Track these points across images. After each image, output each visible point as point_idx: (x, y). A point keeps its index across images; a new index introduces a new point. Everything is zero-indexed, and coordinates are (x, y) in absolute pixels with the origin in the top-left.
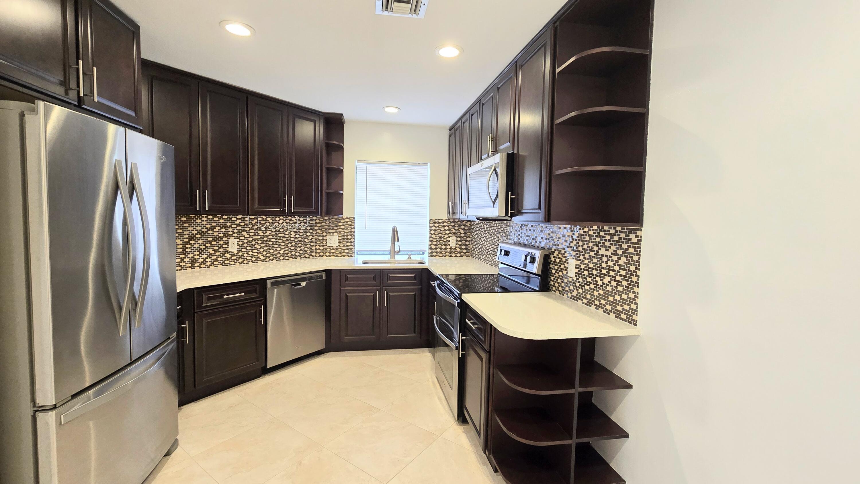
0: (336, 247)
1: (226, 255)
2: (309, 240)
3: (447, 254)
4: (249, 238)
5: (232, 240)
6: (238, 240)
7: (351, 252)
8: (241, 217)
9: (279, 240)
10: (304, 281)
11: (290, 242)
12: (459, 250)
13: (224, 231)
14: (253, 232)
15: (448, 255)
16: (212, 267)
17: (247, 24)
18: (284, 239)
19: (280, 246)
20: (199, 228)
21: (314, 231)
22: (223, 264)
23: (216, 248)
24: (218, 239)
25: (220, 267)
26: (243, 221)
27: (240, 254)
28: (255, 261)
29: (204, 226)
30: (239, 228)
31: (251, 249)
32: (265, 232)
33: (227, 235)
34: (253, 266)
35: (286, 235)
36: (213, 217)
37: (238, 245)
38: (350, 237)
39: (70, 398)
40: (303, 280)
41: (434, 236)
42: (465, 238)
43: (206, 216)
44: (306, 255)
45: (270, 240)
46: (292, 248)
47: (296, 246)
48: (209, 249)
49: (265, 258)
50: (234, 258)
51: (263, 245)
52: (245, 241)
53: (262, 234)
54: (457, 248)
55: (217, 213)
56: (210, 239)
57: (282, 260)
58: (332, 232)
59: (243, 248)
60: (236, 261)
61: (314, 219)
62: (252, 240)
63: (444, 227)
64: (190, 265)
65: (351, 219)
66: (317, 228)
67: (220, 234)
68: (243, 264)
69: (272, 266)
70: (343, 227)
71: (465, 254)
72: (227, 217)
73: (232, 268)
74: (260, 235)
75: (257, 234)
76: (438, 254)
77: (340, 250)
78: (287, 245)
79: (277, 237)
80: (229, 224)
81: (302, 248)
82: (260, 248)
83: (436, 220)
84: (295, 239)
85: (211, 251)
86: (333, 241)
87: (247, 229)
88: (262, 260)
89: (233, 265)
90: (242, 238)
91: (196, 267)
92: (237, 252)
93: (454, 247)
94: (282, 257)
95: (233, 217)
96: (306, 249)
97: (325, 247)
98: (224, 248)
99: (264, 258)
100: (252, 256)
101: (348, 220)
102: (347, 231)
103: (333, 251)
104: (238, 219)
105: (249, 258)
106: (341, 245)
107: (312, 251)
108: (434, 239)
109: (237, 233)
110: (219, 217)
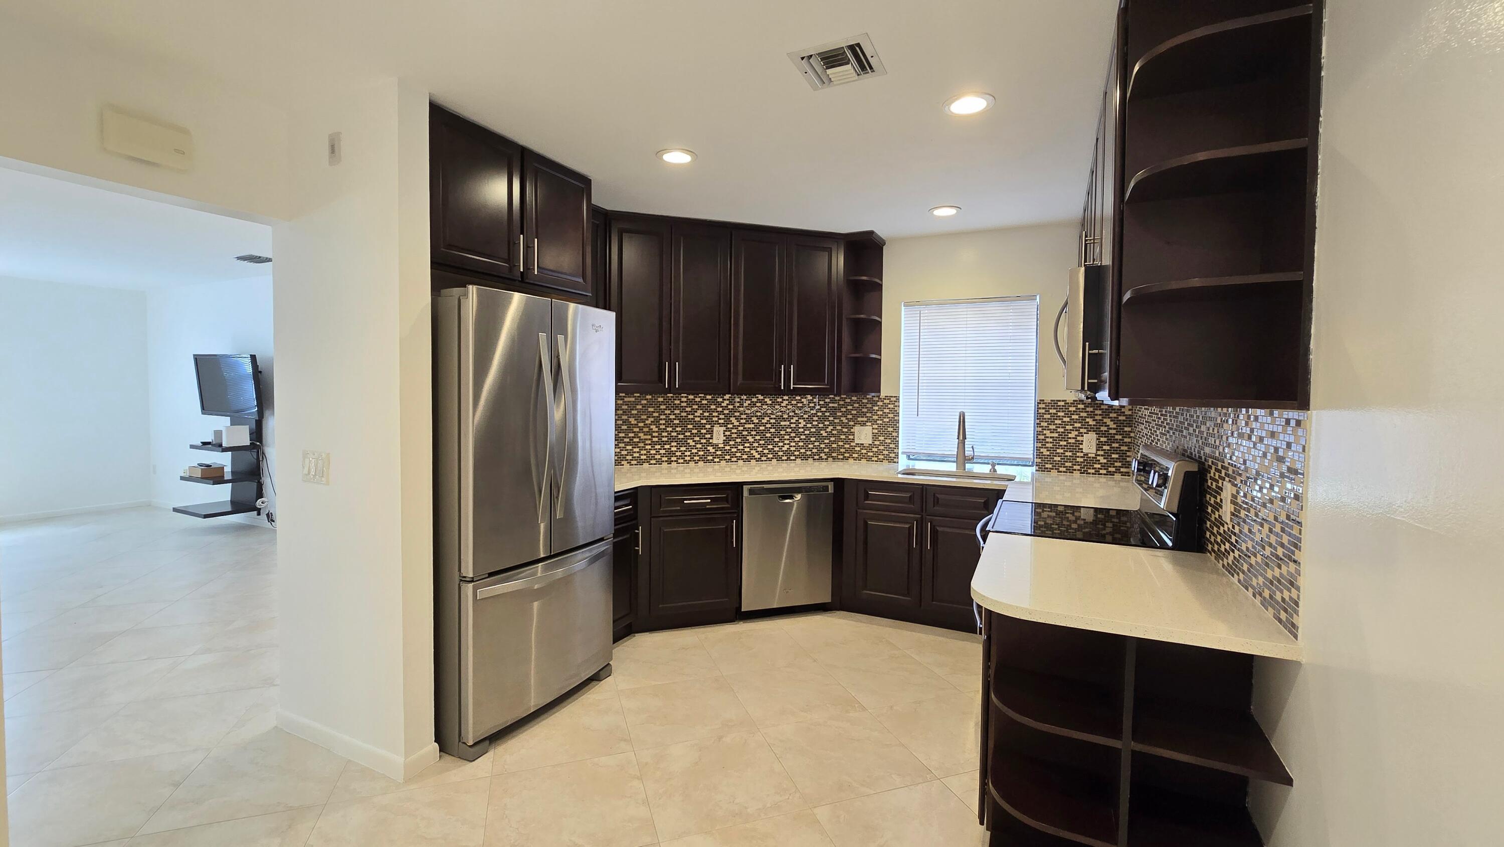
0: (870, 444)
1: (709, 448)
2: (827, 432)
3: (1075, 467)
4: (739, 426)
5: (716, 429)
6: (724, 428)
7: (892, 455)
8: (730, 397)
9: (782, 430)
10: (799, 493)
11: (797, 435)
12: (1105, 461)
13: (708, 416)
14: (745, 419)
15: (1078, 470)
16: (692, 464)
17: (687, 149)
18: (789, 430)
19: (782, 440)
20: (677, 412)
21: (836, 419)
22: (704, 460)
23: (697, 439)
24: (701, 426)
25: (701, 463)
26: (732, 402)
27: (728, 448)
28: (746, 459)
29: (683, 409)
30: (726, 412)
31: (742, 443)
32: (762, 419)
33: (711, 421)
34: (743, 466)
35: (792, 423)
36: (694, 397)
37: (724, 436)
38: (892, 429)
39: (487, 576)
40: (798, 490)
41: (1047, 432)
42: (1118, 437)
43: (686, 395)
44: (822, 455)
45: (768, 430)
46: (801, 444)
47: (807, 441)
48: (689, 439)
49: (761, 456)
50: (719, 453)
51: (758, 437)
52: (734, 431)
53: (757, 421)
54: (1098, 458)
55: (698, 392)
56: (690, 426)
57: (786, 460)
58: (863, 421)
59: (731, 440)
60: (721, 458)
61: (836, 400)
62: (742, 429)
63: (1069, 414)
64: (666, 459)
65: (892, 399)
66: (840, 414)
67: (703, 419)
68: (731, 462)
69: (770, 468)
70: (880, 413)
71: (1118, 470)
72: (712, 397)
73: (716, 466)
74: (754, 423)
75: (750, 421)
76: (1056, 467)
77: (875, 450)
78: (792, 439)
79: (778, 426)
80: (713, 407)
81: (817, 444)
82: (753, 441)
83: (1051, 400)
84: (806, 430)
85: (690, 441)
86: (864, 435)
87: (737, 414)
88: (756, 458)
89: (718, 462)
90: (730, 426)
91: (672, 461)
92: (722, 446)
93: (1094, 455)
94: (786, 456)
95: (719, 398)
96: (822, 446)
97: (852, 444)
98: (706, 438)
99: (759, 456)
100: (743, 452)
101: (888, 401)
102: (886, 420)
103: (864, 451)
104: (725, 400)
105: (738, 454)
106: (877, 443)
107: (832, 450)
108: (1048, 437)
109: (723, 419)
110: (701, 397)
